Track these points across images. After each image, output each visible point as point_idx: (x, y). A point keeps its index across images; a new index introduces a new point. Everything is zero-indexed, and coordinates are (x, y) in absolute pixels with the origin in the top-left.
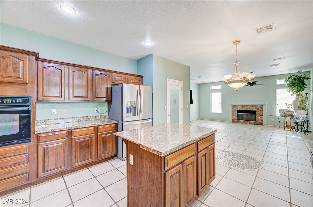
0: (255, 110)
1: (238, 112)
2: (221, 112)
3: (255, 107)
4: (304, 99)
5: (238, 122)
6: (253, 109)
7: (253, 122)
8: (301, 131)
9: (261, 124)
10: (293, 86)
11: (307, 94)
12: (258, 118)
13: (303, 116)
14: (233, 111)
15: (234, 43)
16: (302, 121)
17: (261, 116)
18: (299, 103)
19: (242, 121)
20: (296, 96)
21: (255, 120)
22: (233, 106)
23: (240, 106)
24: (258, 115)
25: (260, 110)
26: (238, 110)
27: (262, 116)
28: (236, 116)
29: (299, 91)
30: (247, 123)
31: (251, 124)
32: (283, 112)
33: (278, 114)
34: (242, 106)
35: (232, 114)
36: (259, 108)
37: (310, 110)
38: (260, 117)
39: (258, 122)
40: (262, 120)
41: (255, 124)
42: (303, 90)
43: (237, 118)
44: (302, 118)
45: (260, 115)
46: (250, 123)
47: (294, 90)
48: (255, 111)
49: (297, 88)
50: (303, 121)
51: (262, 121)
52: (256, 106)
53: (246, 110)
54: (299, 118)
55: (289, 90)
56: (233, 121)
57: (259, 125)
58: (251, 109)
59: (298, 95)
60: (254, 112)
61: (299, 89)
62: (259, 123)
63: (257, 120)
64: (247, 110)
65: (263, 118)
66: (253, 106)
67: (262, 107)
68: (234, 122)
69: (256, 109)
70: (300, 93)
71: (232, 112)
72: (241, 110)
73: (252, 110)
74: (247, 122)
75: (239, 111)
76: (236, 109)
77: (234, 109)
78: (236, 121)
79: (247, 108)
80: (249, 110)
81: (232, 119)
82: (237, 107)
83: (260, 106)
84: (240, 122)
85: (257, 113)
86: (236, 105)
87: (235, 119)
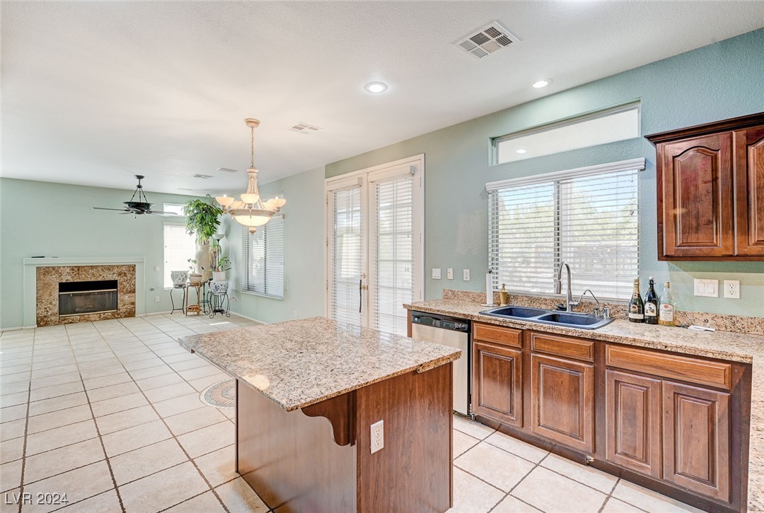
0: (115, 277)
1: (60, 291)
3: (116, 270)
5: (59, 323)
6: (109, 277)
7: (109, 313)
9: (131, 314)
11: (218, 240)
12: (123, 299)
14: (42, 288)
15: (248, 122)
17: (130, 292)
19: (76, 316)
21: (115, 306)
22: (43, 272)
23: (68, 270)
24: (124, 290)
25: (129, 276)
26: (61, 284)
27: (134, 292)
28: (54, 303)
29: (207, 235)
30: (93, 319)
31: (106, 318)
32: (181, 278)
33: (169, 284)
34: (78, 269)
35: (39, 300)
36: (125, 273)
38: (129, 295)
39: (122, 308)
40: (133, 303)
41: (116, 316)
43: (56, 310)
45: (129, 290)
46: (102, 316)
48: (117, 281)
51: (133, 306)
52: (118, 266)
53: (89, 280)
56: (42, 322)
57: (126, 316)
58: (105, 275)
60: (113, 284)
62: (126, 314)
63: (120, 306)
64: (93, 280)
65: (135, 297)
66: (110, 268)
67: (134, 270)
68: (46, 324)
69: (120, 274)
71: (38, 291)
72: (72, 281)
73: (107, 279)
74: (93, 316)
75: (64, 287)
76: (55, 281)
77: (46, 282)
78: (53, 318)
79: (94, 275)
80: (100, 279)
81: (37, 314)
82: (60, 271)
83: (129, 266)
84: (70, 321)
85: (122, 286)
86: (53, 268)
87: (49, 313)
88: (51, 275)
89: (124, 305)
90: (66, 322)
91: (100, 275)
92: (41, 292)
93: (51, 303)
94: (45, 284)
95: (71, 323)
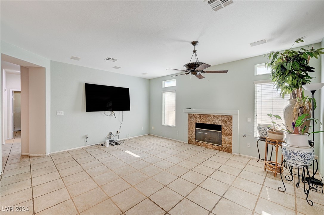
0: (220, 123)
1: (196, 127)
2: (174, 125)
3: (220, 119)
4: (307, 105)
5: (196, 144)
6: (217, 122)
7: (217, 146)
8: (298, 184)
9: (229, 150)
10: (283, 74)
11: (313, 92)
12: (225, 138)
13: (302, 151)
14: (190, 124)
16: (301, 163)
17: (229, 135)
18: (294, 113)
19: (202, 143)
20: (291, 98)
21: (220, 142)
22: (191, 116)
23: (199, 116)
24: (225, 133)
25: (228, 123)
26: (196, 123)
27: (231, 136)
29: (297, 86)
30: (209, 147)
31: (215, 149)
32: (264, 131)
33: (257, 135)
34: (202, 116)
35: (189, 130)
36: (226, 121)
37: (319, 134)
38: (228, 137)
39: (224, 145)
40: (231, 143)
41: (221, 149)
42: (303, 83)
43: (194, 137)
44: (298, 157)
45: (228, 133)
46: (213, 147)
47: (286, 84)
48: (221, 125)
49: (291, 78)
50: (303, 164)
51: (230, 145)
52: (221, 116)
53: (207, 123)
54: (292, 154)
55: (276, 86)
56: (190, 142)
57: (226, 151)
58: (215, 121)
59: (294, 96)
60: (218, 127)
61: (295, 82)
63: (223, 143)
64: (209, 123)
65: (232, 139)
66: (217, 117)
67: (231, 119)
69: (223, 122)
70: (298, 91)
71: (188, 125)
72: (200, 122)
73: (216, 124)
74: (209, 145)
75: (198, 125)
76: (194, 121)
77: (191, 121)
78: (193, 141)
79: (209, 120)
80: (212, 123)
81: (188, 137)
82: (196, 117)
83: (229, 116)
84: (200, 145)
85: (224, 130)
86: (194, 114)
87: (192, 138)
88: (193, 118)
89: (225, 143)
90: (198, 144)
91: (212, 121)
92: (189, 126)
93: (193, 133)
94: (191, 123)
95: (200, 146)
